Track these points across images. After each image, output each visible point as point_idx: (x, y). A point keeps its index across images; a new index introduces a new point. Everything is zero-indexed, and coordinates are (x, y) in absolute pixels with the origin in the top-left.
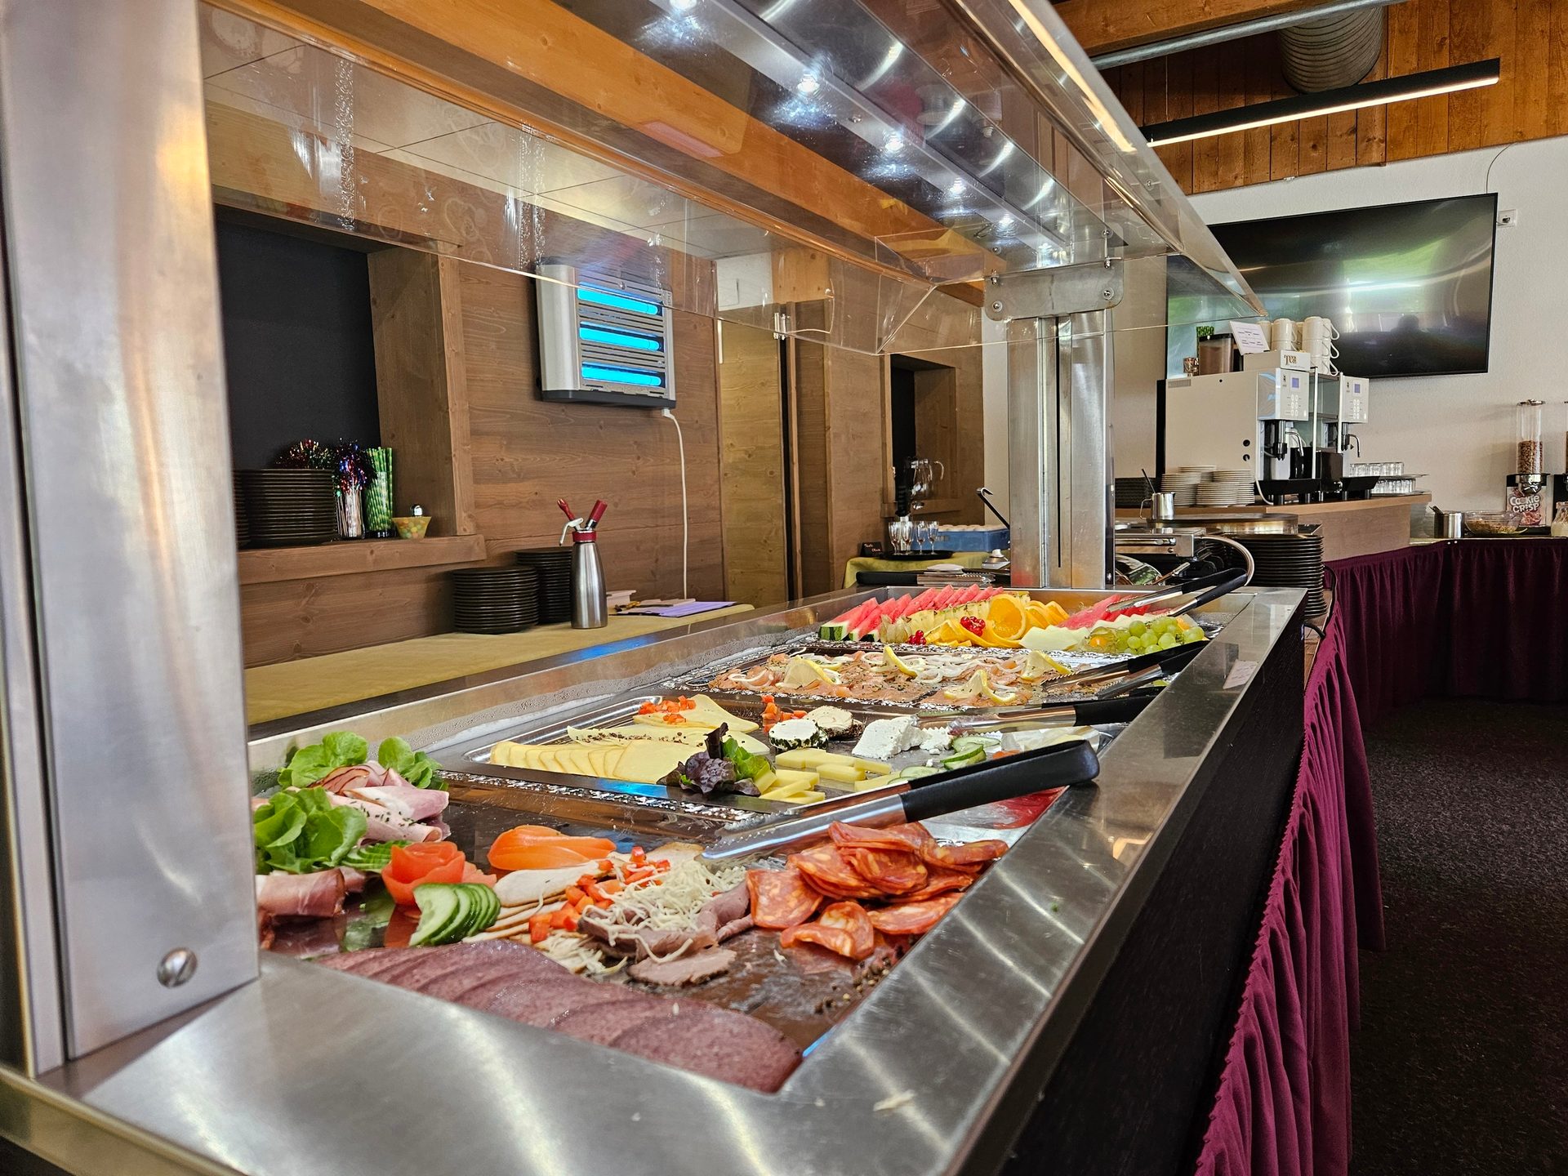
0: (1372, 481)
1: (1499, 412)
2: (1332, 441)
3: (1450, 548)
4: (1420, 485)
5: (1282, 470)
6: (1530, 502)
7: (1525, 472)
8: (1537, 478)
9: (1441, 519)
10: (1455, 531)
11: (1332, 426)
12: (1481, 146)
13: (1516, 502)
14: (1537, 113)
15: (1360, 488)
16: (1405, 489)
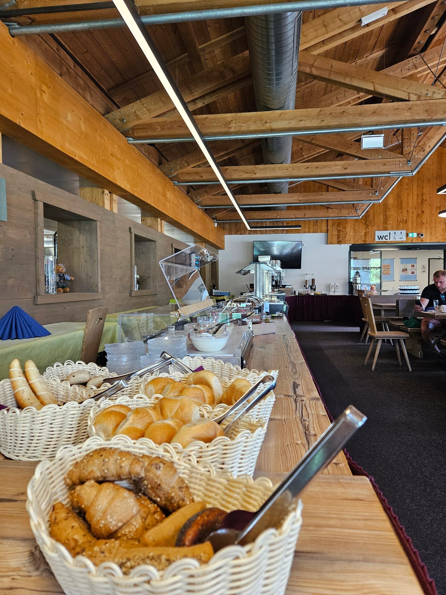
0: (286, 285)
1: (303, 275)
2: (280, 279)
3: (296, 296)
4: (292, 286)
5: (274, 283)
6: (307, 290)
7: (306, 285)
8: (308, 286)
9: (295, 292)
10: (297, 294)
11: (280, 277)
12: (300, 233)
13: (305, 290)
14: (307, 230)
15: (284, 286)
16: (290, 287)
